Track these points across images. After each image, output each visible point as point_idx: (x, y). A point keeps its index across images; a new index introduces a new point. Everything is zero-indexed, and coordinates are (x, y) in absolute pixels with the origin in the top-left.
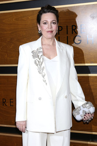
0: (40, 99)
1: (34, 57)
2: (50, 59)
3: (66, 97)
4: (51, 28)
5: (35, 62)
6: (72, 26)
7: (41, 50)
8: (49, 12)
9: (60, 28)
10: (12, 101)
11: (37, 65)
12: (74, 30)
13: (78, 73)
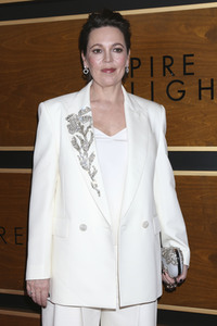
0: (83, 228)
1: (71, 129)
2: (109, 134)
3: (146, 225)
4: (112, 60)
5: (74, 143)
6: (164, 57)
7: (90, 114)
8: (106, 24)
9: (136, 63)
10: (19, 232)
11: (78, 149)
12: (168, 67)
13: (174, 169)
